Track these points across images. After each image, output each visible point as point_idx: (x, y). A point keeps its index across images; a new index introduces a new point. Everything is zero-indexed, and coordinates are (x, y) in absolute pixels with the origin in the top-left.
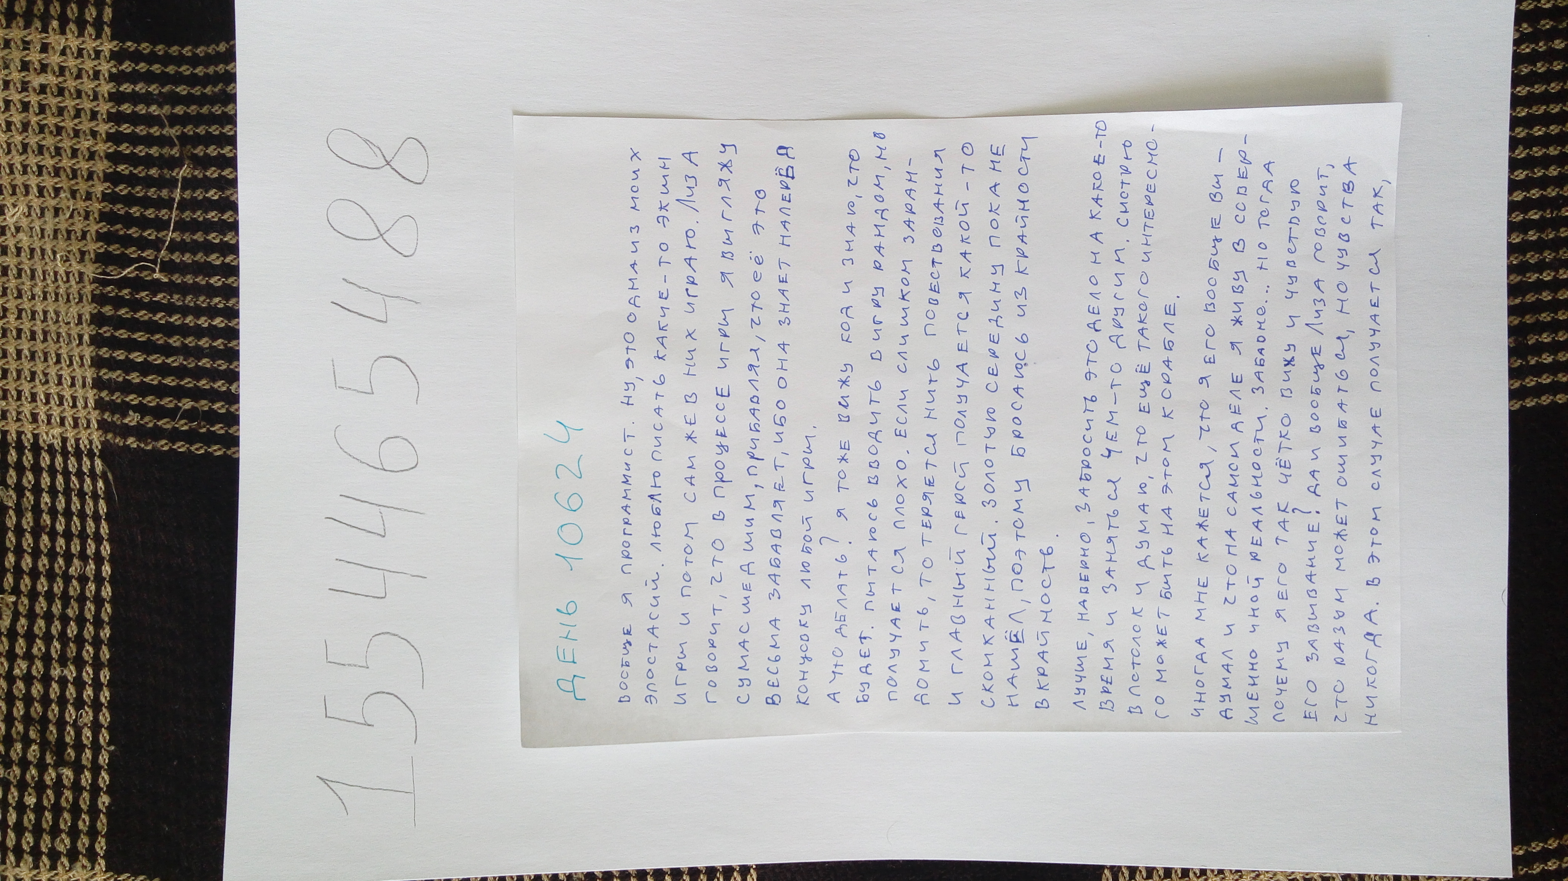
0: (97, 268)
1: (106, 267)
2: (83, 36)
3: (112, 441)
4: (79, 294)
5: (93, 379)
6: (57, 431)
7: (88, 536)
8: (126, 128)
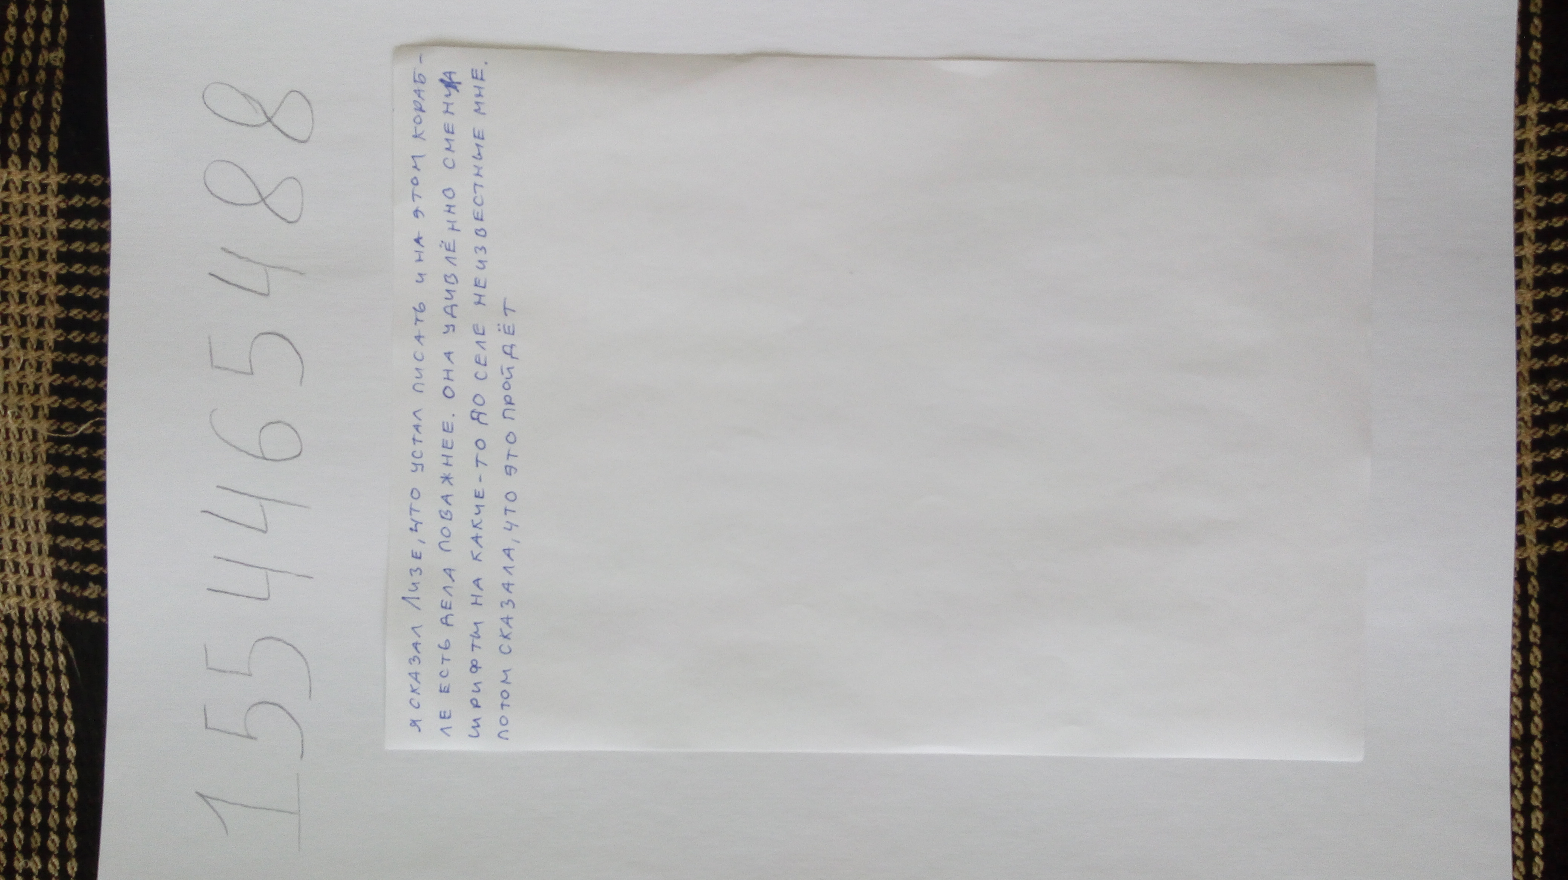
0: (52, 425)
1: (62, 423)
2: (27, 168)
3: (72, 614)
4: (33, 453)
5: (50, 547)
6: (13, 601)
7: (50, 715)
8: (78, 269)
